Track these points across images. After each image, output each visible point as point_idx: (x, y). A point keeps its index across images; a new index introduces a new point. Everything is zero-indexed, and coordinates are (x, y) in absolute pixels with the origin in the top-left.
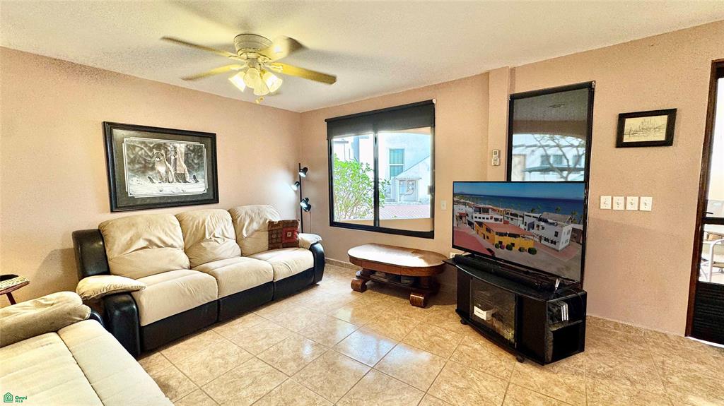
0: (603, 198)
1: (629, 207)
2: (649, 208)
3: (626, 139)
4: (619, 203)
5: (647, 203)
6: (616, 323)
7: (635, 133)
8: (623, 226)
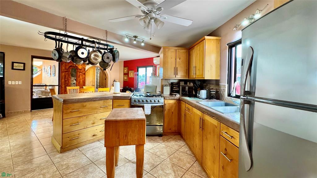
0: (9, 82)
1: (16, 84)
2: (21, 84)
3: (14, 68)
4: (13, 83)
5: (20, 83)
6: (15, 112)
7: (16, 67)
8: (14, 88)
